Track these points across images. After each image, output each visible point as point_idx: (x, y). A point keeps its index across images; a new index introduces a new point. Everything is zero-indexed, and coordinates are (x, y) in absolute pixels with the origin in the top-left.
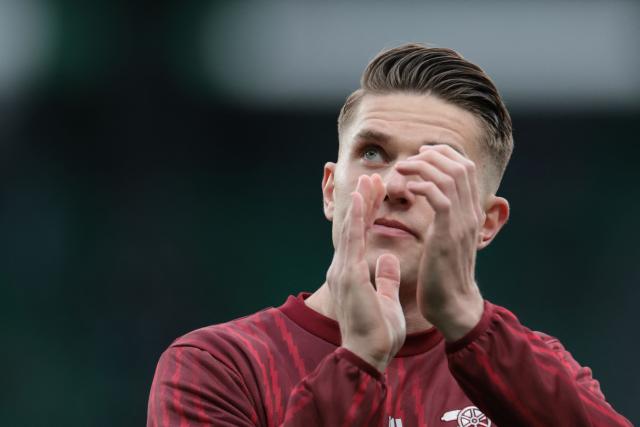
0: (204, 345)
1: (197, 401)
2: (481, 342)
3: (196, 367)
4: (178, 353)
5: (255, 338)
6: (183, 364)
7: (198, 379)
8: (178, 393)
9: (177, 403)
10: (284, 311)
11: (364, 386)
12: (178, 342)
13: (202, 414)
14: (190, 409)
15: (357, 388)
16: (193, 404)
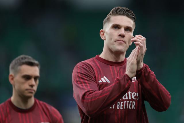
0: (83, 65)
1: (83, 75)
2: (143, 70)
3: (82, 69)
4: (79, 66)
5: (92, 63)
6: (80, 69)
7: (83, 71)
8: (79, 74)
9: (80, 76)
10: (96, 58)
11: (129, 82)
12: (78, 64)
13: (85, 78)
14: (82, 77)
15: (128, 82)
16: (83, 76)
